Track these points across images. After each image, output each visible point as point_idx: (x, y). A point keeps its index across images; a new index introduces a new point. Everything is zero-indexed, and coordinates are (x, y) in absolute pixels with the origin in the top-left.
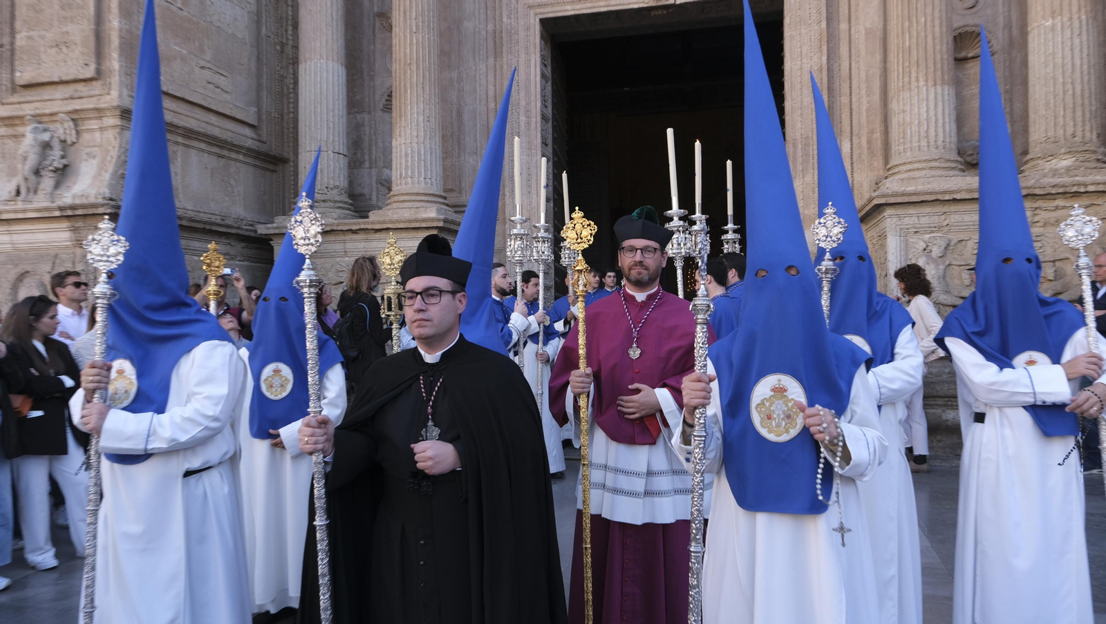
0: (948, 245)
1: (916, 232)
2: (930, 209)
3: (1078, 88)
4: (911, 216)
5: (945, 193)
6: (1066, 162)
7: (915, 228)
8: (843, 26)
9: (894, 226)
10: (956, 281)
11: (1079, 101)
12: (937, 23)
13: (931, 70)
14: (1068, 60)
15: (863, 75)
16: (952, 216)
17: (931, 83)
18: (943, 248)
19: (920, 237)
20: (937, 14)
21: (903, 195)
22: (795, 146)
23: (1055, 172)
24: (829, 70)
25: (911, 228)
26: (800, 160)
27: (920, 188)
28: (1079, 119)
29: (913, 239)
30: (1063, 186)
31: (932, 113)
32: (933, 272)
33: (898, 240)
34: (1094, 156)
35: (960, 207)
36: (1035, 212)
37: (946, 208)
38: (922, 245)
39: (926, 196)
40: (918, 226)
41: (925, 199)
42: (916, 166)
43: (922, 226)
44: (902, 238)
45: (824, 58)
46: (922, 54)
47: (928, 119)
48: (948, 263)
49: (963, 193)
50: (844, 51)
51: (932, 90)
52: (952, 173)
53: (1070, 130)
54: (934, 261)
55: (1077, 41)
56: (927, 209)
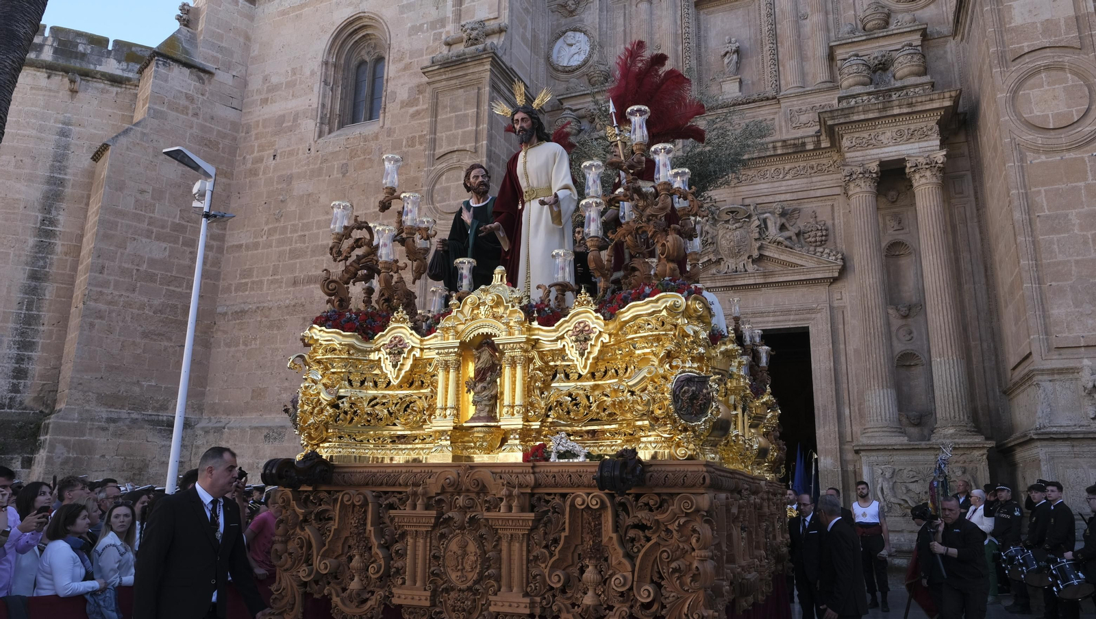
0: (894, 472)
1: (877, 465)
3: (955, 394)
4: (874, 456)
5: (888, 445)
6: (952, 431)
7: (876, 462)
8: (842, 346)
9: (865, 461)
10: (900, 491)
11: (956, 400)
12: (882, 358)
13: (880, 381)
14: (949, 379)
15: (854, 372)
16: (895, 457)
17: (881, 388)
19: (880, 467)
20: (882, 353)
21: (867, 446)
22: (819, 410)
23: (945, 437)
24: (835, 370)
25: (874, 462)
26: (822, 418)
27: (878, 442)
28: (957, 409)
29: (875, 468)
31: (882, 403)
33: (868, 468)
34: (965, 429)
35: (898, 452)
37: (891, 453)
38: (880, 471)
40: (878, 461)
41: (880, 448)
42: (876, 430)
43: (880, 461)
44: (870, 467)
45: (832, 364)
46: (875, 372)
47: (880, 406)
49: (898, 446)
50: (843, 359)
51: (882, 391)
52: (893, 434)
53: (952, 415)
54: (887, 480)
55: (952, 370)
56: (882, 453)
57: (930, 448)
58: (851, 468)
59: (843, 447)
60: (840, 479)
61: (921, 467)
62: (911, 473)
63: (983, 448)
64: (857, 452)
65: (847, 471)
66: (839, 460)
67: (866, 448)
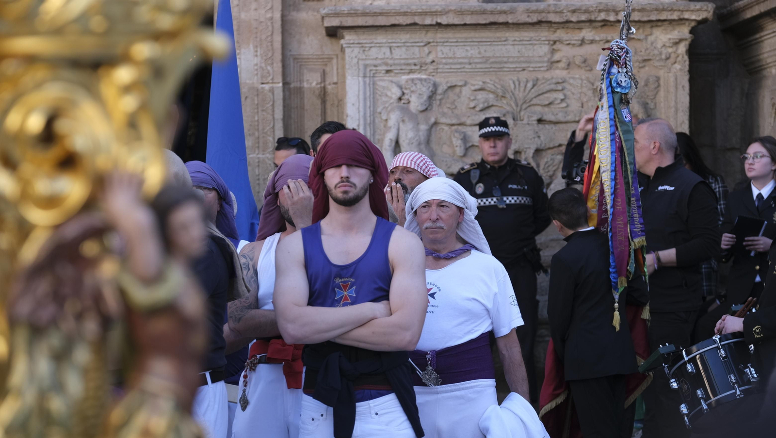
1: (388, 71)
2: (408, 36)
4: (380, 46)
5: (424, 14)
7: (386, 64)
9: (355, 61)
10: (446, 149)
16: (439, 48)
18: (425, 97)
19: (395, 79)
21: (365, 14)
25: (380, 65)
29: (383, 82)
30: (587, 11)
32: (411, 135)
33: (362, 83)
35: (450, 35)
36: (555, 47)
37: (430, 36)
38: (396, 92)
39: (397, 17)
40: (390, 62)
41: (397, 22)
43: (396, 62)
44: (367, 80)
48: (433, 120)
49: (451, 15)
54: (413, 117)
56: (404, 37)
57: (540, 23)
58: (311, 81)
59: (294, 15)
60: (279, 114)
61: (509, 80)
62: (481, 96)
63: (681, 21)
64: (333, 33)
65: (300, 91)
66: (278, 56)
67: (360, 21)
